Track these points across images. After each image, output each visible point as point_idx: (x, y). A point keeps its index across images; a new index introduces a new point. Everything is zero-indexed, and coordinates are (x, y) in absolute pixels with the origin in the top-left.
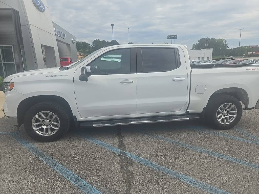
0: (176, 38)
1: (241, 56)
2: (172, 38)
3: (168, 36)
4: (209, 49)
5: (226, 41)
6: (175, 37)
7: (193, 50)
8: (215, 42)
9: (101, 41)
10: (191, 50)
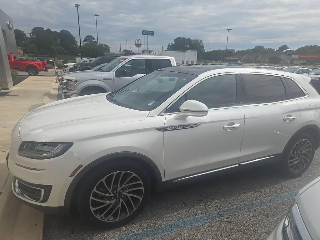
0: (153, 35)
1: (218, 60)
2: (148, 35)
3: (143, 31)
4: (193, 51)
5: (202, 43)
6: (152, 33)
7: (168, 50)
8: (192, 43)
9: (45, 29)
10: (166, 50)
